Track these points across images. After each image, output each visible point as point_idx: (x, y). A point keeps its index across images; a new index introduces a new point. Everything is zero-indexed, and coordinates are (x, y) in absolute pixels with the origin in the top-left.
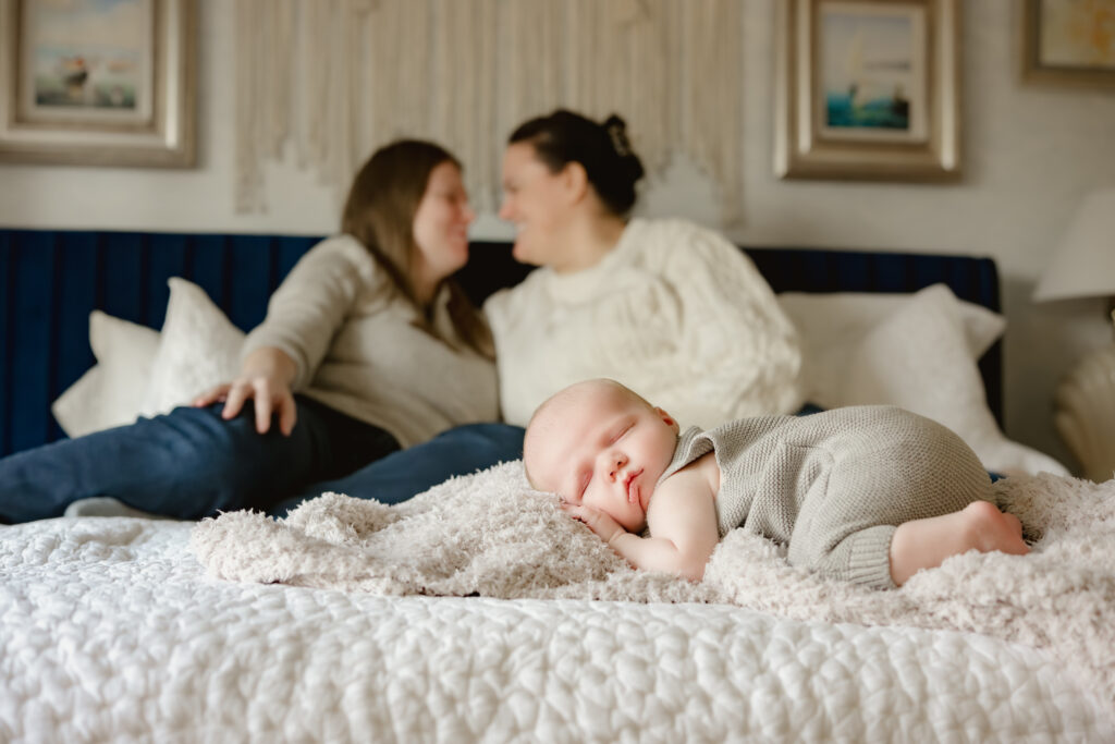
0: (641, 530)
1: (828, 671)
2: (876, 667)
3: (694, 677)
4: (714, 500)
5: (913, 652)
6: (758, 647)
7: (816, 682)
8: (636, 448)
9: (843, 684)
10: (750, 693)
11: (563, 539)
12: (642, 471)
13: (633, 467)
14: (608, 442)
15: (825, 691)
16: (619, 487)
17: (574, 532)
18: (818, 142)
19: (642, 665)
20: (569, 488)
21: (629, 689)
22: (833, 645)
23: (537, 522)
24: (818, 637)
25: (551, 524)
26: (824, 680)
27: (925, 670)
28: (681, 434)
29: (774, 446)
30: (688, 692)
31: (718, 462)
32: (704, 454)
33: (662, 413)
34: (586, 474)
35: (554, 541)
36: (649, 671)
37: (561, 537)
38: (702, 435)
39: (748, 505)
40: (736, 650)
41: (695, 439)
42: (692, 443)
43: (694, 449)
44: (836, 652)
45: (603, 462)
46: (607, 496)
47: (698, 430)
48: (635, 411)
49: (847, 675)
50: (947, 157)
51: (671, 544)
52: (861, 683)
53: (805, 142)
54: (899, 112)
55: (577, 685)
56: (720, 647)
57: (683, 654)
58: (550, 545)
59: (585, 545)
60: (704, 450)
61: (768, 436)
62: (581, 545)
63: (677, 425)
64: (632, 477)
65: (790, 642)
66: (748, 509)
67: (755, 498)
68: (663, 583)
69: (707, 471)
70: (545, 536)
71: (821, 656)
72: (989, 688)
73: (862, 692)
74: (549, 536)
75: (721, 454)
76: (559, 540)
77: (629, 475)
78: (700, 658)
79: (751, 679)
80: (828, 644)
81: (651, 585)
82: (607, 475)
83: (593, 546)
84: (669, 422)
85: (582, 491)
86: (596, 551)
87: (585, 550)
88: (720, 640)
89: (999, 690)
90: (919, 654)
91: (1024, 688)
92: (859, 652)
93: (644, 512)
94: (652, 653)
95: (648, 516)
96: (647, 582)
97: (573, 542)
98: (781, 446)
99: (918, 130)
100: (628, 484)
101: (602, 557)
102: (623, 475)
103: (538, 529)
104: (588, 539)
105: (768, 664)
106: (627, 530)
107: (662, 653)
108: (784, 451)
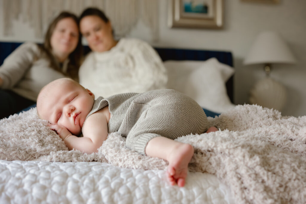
0: (79, 134)
1: (122, 191)
2: (142, 189)
3: (65, 193)
4: (108, 124)
5: (159, 182)
6: (96, 180)
7: (116, 195)
8: (78, 104)
9: (127, 196)
10: (87, 200)
11: (43, 137)
12: (81, 113)
13: (77, 111)
14: (68, 101)
15: (119, 199)
16: (71, 119)
17: (49, 134)
18: (181, 17)
19: (44, 188)
20: (52, 118)
21: (35, 199)
22: (127, 179)
23: (34, 130)
24: (122, 176)
25: (39, 132)
26: (119, 194)
27: (162, 190)
28: (96, 99)
29: (130, 103)
30: (60, 199)
31: (109, 109)
32: (105, 106)
33: (89, 91)
34: (60, 114)
35: (39, 138)
36: (46, 191)
37: (42, 136)
38: (104, 100)
39: (120, 125)
40: (86, 182)
41: (101, 101)
42: (100, 102)
43: (101, 105)
44: (127, 182)
45: (66, 109)
46: (67, 121)
47: (102, 98)
48: (79, 90)
49: (129, 192)
50: (219, 22)
51: (90, 140)
52: (135, 195)
53: (177, 17)
54: (205, 9)
55: (13, 198)
56: (80, 181)
57: (63, 184)
58: (38, 140)
59: (51, 140)
60: (105, 105)
61: (128, 100)
62: (50, 140)
63: (94, 96)
64: (77, 115)
65: (109, 178)
66: (120, 126)
67: (123, 122)
68: (78, 154)
69: (106, 113)
70: (36, 136)
71: (121, 184)
72: (186, 196)
73: (134, 199)
74: (38, 136)
75: (111, 107)
76: (41, 138)
77: (75, 114)
78: (70, 185)
79: (89, 194)
80: (125, 179)
81: (73, 155)
82: (67, 114)
83: (55, 140)
84: (91, 94)
85: (57, 119)
86: (56, 142)
87: (52, 142)
88: (81, 178)
89: (190, 198)
90: (161, 183)
91: (200, 196)
92: (137, 183)
93: (81, 128)
94: (50, 184)
95: (82, 130)
96: (72, 154)
97: (47, 138)
98: (132, 103)
99: (211, 14)
100: (75, 118)
101: (59, 145)
102: (73, 115)
103: (33, 133)
104: (54, 137)
105: (98, 187)
106: (73, 134)
107: (54, 184)
108: (134, 105)
